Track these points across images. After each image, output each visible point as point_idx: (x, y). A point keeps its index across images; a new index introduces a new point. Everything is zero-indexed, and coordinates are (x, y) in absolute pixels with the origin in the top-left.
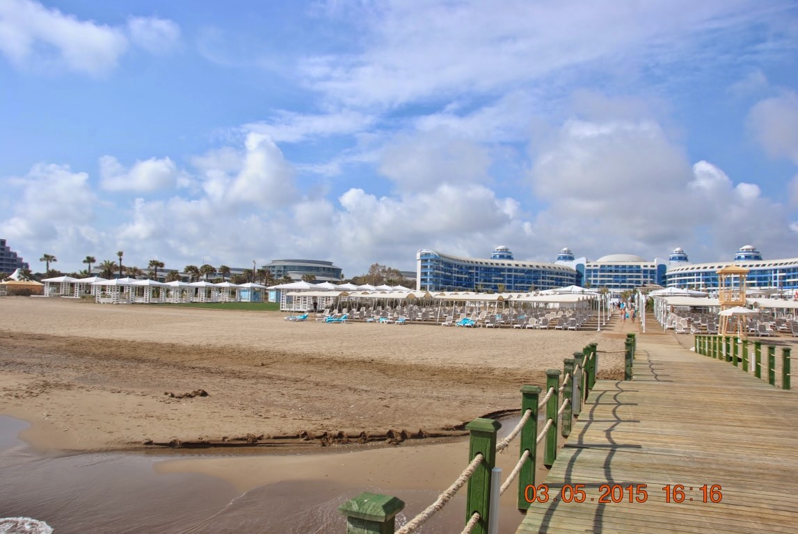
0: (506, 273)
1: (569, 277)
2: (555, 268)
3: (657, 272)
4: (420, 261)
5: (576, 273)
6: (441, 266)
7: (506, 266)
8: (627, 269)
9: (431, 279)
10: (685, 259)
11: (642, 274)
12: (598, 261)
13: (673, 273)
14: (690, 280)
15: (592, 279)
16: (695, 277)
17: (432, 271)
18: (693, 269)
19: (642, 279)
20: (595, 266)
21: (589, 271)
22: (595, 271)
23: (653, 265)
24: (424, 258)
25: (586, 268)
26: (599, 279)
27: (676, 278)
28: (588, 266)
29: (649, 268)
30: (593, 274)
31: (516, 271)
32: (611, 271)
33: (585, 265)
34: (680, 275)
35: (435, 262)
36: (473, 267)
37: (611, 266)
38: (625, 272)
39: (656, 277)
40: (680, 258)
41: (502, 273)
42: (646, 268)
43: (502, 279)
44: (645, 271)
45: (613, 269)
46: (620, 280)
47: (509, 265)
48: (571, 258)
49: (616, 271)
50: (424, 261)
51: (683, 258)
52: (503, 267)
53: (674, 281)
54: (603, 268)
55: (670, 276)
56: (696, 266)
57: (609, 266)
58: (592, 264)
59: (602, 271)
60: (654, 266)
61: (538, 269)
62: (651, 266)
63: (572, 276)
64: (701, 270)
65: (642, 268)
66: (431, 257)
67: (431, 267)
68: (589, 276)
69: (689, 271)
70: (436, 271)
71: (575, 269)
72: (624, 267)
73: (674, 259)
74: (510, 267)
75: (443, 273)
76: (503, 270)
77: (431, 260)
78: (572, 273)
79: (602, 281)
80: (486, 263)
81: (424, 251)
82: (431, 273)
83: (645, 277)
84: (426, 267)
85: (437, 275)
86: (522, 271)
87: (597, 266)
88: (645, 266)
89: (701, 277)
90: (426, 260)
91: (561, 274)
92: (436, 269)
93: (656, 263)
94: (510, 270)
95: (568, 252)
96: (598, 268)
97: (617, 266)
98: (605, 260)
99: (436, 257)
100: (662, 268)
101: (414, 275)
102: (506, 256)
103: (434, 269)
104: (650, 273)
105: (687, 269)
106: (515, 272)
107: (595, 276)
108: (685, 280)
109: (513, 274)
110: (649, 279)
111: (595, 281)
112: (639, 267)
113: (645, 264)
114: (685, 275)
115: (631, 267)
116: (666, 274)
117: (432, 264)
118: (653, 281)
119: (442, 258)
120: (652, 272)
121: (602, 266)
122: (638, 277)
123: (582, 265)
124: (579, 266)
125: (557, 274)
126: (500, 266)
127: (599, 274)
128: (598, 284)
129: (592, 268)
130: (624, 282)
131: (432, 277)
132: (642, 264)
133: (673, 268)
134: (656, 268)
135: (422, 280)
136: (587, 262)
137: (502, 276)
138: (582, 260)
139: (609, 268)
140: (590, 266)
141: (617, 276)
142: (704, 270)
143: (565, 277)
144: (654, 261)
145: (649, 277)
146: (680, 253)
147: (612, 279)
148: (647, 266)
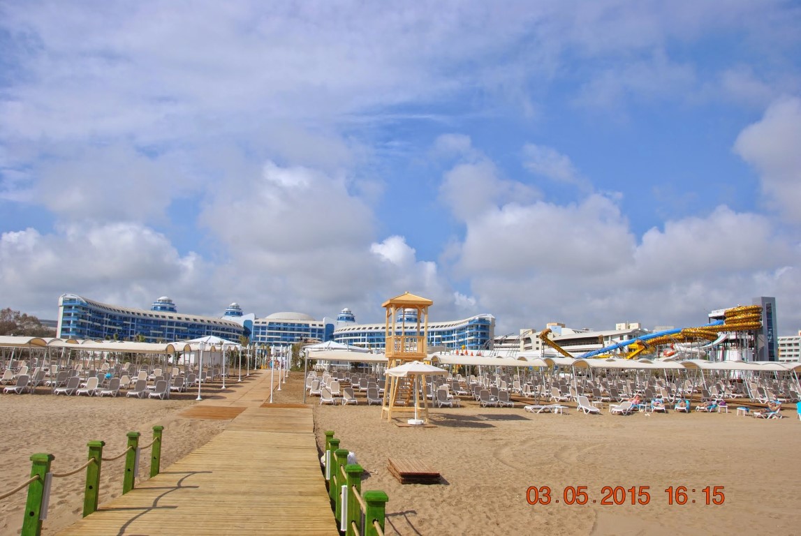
0: (167, 326)
1: (236, 334)
2: (221, 323)
3: (324, 331)
4: (62, 308)
5: (244, 330)
6: (88, 314)
7: (167, 319)
8: (296, 328)
9: (73, 329)
10: (352, 319)
11: (310, 333)
12: (268, 317)
13: (340, 332)
14: (356, 340)
15: (260, 336)
16: (361, 337)
17: (76, 320)
18: (359, 329)
19: (310, 338)
20: (263, 323)
21: (257, 328)
22: (264, 328)
23: (321, 323)
24: (69, 304)
25: (254, 324)
26: (266, 336)
27: (343, 338)
28: (256, 322)
29: (318, 327)
30: (260, 331)
31: (178, 324)
32: (279, 329)
33: (254, 321)
34: (347, 335)
35: (82, 311)
36: (129, 318)
37: (279, 324)
38: (293, 330)
39: (324, 336)
40: (348, 319)
41: (162, 326)
42: (314, 327)
43: (162, 332)
44: (314, 330)
45: (282, 326)
46: (288, 338)
47: (171, 317)
48: (240, 314)
49: (285, 329)
50: (67, 307)
52: (164, 319)
54: (272, 326)
55: (338, 336)
56: (362, 327)
57: (277, 323)
58: (261, 320)
59: (270, 328)
60: (322, 326)
61: (203, 323)
62: (320, 325)
63: (239, 332)
64: (367, 330)
65: (311, 326)
66: (77, 304)
67: (75, 314)
68: (257, 333)
69: (356, 331)
70: (81, 320)
71: (242, 325)
72: (293, 324)
73: (341, 318)
74: (171, 320)
75: (91, 322)
76: (163, 323)
77: (76, 307)
78: (239, 329)
79: (270, 339)
80: (145, 315)
81: (69, 296)
82: (74, 322)
83: (313, 336)
84: (70, 315)
85: (83, 325)
86: (185, 325)
87: (265, 323)
88: (313, 325)
89: (366, 337)
90: (70, 307)
91: (227, 330)
92: (82, 318)
93: (324, 322)
94: (171, 323)
95: (237, 307)
96: (267, 325)
97: (285, 324)
98: (274, 317)
99: (82, 303)
100: (330, 328)
101: (55, 324)
102: (168, 308)
103: (79, 318)
104: (318, 332)
105: (354, 329)
106: (176, 326)
107: (263, 334)
109: (175, 327)
111: (263, 339)
112: (307, 325)
113: (314, 323)
114: (351, 335)
115: (300, 325)
116: (334, 334)
117: (76, 312)
119: (90, 306)
120: (320, 331)
121: (270, 323)
122: (306, 335)
123: (251, 322)
124: (246, 322)
125: (223, 329)
126: (161, 318)
127: (267, 331)
128: (266, 341)
129: (260, 324)
130: (292, 340)
131: (75, 327)
132: (310, 323)
133: (341, 327)
134: (324, 327)
135: (63, 330)
136: (256, 319)
137: (163, 329)
138: (250, 317)
139: (278, 326)
140: (258, 323)
141: (285, 335)
142: (370, 331)
143: (232, 333)
144: (322, 320)
145: (317, 336)
146: (347, 313)
147: (280, 337)
148: (315, 325)
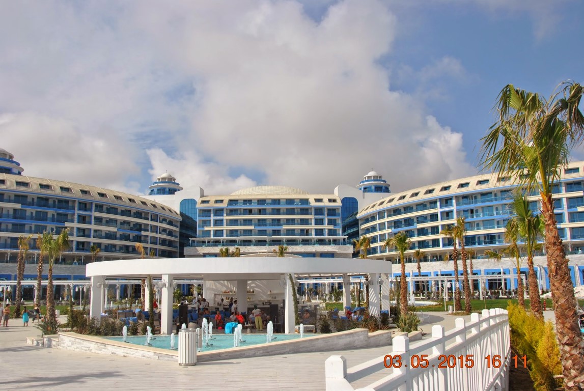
3: (340, 211)
5: (180, 218)
8: (283, 207)
11: (311, 217)
15: (212, 228)
19: (313, 227)
20: (216, 201)
21: (206, 212)
22: (218, 212)
23: (332, 197)
25: (199, 206)
26: (225, 228)
27: (386, 220)
28: (203, 202)
29: (326, 203)
30: (213, 218)
32: (250, 212)
33: (198, 200)
34: (396, 211)
37: (250, 201)
38: (278, 212)
39: (339, 221)
40: (378, 189)
42: (320, 204)
44: (319, 211)
45: (255, 207)
46: (269, 229)
49: (260, 212)
51: (382, 189)
53: (382, 226)
54: (235, 207)
55: (367, 220)
57: (246, 201)
58: (212, 197)
59: (232, 212)
60: (334, 201)
62: (330, 200)
65: (312, 203)
68: (206, 223)
71: (177, 209)
79: (232, 233)
83: (319, 222)
87: (222, 201)
88: (317, 200)
91: (138, 215)
93: (337, 194)
95: (170, 180)
96: (224, 205)
97: (262, 201)
100: (350, 205)
104: (328, 215)
107: (218, 223)
108: (409, 222)
110: (326, 227)
111: (218, 233)
112: (305, 201)
113: (318, 197)
115: (290, 202)
116: (358, 216)
118: (335, 231)
120: (332, 212)
121: (232, 202)
122: (305, 222)
123: (192, 202)
124: (186, 203)
127: (225, 217)
128: (224, 237)
129: (212, 205)
130: (276, 232)
132: (312, 197)
134: (339, 203)
136: (201, 194)
138: (191, 192)
139: (248, 207)
140: (208, 202)
141: (261, 222)
142: (464, 191)
143: (150, 222)
144: (333, 193)
145: (326, 221)
146: (376, 178)
147: (252, 227)
148: (320, 200)
